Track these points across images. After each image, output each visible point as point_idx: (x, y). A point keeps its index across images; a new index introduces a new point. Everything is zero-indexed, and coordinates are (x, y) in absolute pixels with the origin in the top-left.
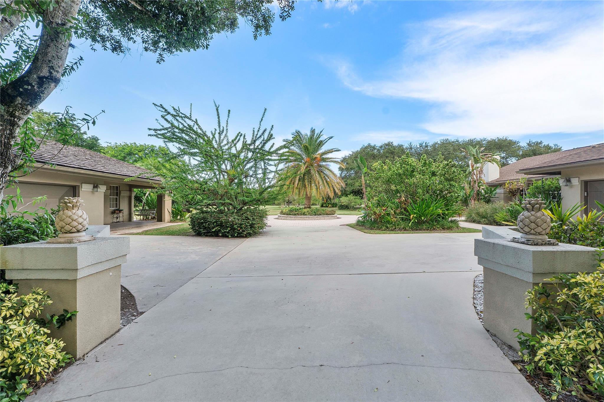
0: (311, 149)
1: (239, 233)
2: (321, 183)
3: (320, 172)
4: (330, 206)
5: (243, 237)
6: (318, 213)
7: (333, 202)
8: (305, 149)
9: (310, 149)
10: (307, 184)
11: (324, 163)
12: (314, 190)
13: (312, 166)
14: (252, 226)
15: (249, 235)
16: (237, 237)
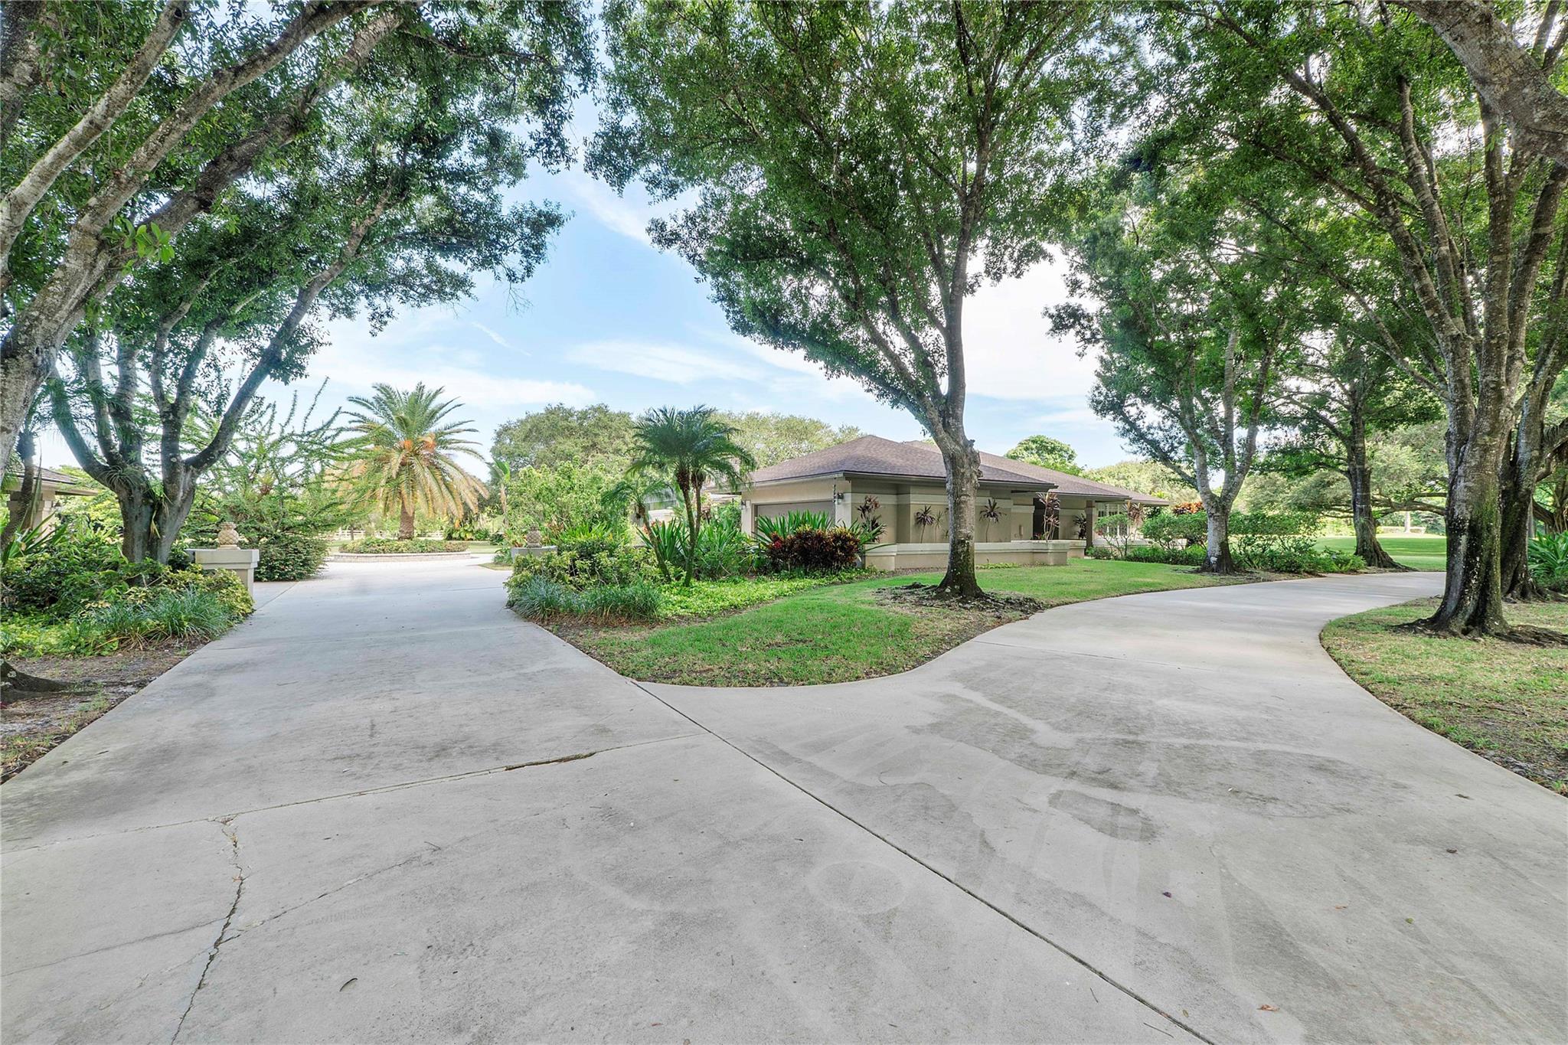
0: (414, 425)
1: (281, 575)
2: (435, 489)
3: (434, 467)
4: (469, 536)
5: (289, 580)
6: (429, 548)
7: (476, 528)
8: (401, 424)
9: (411, 422)
10: (404, 491)
11: (443, 452)
12: (421, 500)
13: (416, 455)
14: (305, 563)
15: (301, 577)
16: (278, 580)
